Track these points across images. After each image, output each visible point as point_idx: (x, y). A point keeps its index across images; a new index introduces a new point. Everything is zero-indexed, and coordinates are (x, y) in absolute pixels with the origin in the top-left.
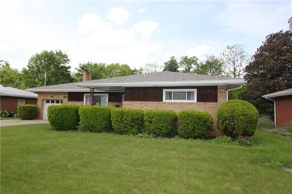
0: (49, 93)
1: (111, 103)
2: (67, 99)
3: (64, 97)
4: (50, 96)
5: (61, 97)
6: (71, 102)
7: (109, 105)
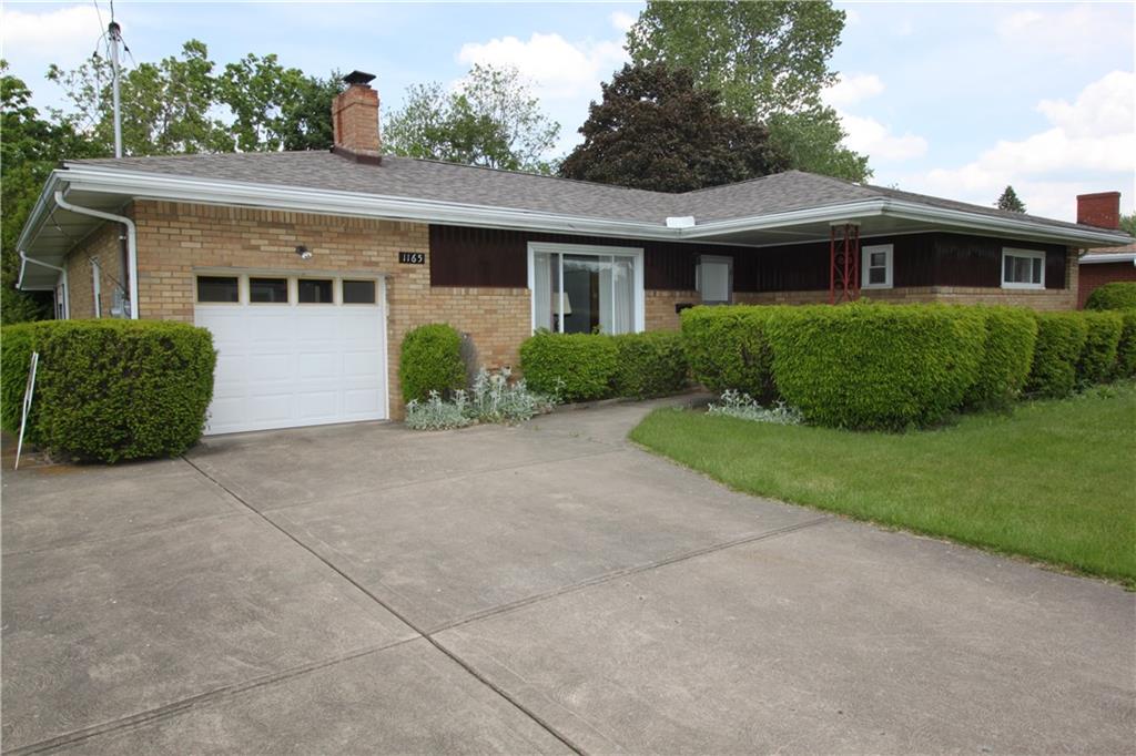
0: (261, 224)
1: (661, 296)
2: (422, 273)
3: (404, 258)
4: (274, 241)
5: (378, 259)
6: (455, 290)
7: (652, 303)
